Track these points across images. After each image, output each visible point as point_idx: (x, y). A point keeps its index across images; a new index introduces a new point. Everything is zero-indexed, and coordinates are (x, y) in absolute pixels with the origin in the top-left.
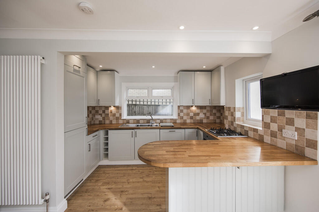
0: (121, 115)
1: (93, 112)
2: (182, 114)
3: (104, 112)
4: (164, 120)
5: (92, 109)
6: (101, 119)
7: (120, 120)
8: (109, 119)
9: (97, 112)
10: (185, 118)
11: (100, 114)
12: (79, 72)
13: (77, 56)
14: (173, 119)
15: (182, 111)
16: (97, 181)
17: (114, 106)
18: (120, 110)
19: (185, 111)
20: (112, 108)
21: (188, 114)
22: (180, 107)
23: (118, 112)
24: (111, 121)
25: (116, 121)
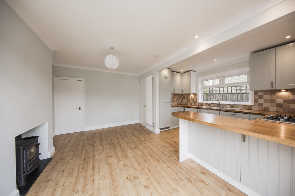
0: (197, 100)
1: (182, 97)
2: (261, 101)
3: (187, 97)
4: (235, 106)
5: (182, 96)
6: (186, 102)
7: (196, 103)
8: (190, 102)
9: (184, 97)
10: (266, 105)
11: (185, 99)
12: (167, 77)
13: (166, 70)
14: (247, 105)
15: (261, 97)
16: (175, 131)
17: (193, 94)
18: (196, 97)
19: (267, 97)
20: (192, 96)
21: (272, 101)
22: (257, 93)
23: (195, 98)
24: (191, 103)
25: (194, 104)
